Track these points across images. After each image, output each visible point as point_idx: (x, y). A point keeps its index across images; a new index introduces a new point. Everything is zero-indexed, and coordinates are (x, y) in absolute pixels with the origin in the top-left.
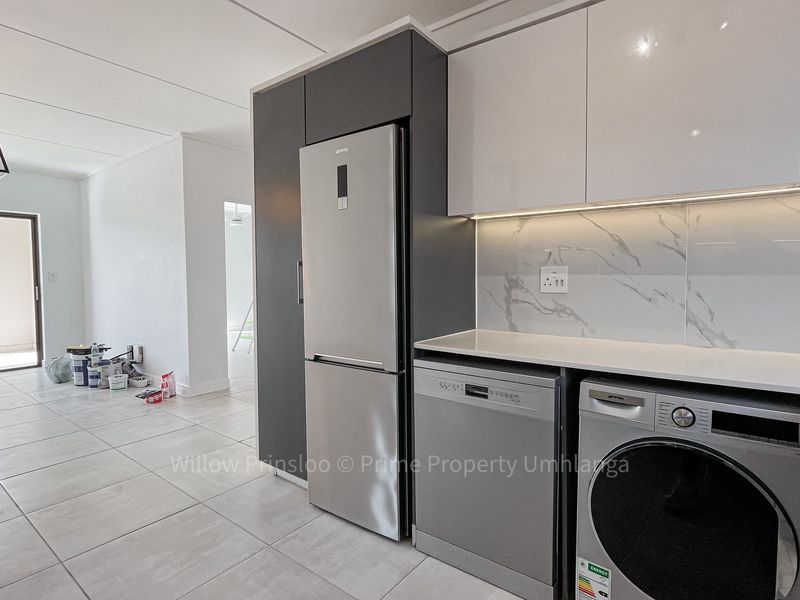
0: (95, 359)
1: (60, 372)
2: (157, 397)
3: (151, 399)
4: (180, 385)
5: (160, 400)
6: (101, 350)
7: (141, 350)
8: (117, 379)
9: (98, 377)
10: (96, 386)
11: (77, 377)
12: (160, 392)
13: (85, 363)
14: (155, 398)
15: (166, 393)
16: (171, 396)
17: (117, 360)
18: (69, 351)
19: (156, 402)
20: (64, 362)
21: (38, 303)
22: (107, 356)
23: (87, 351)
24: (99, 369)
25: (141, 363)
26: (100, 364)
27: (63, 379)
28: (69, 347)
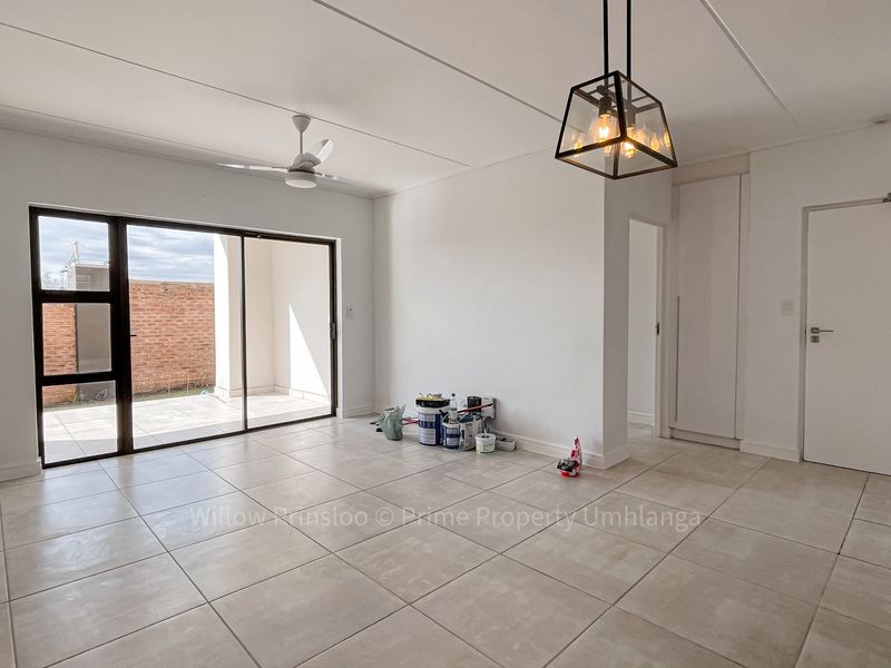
7: (494, 403)
8: (488, 441)
10: (454, 447)
11: (425, 435)
13: (439, 417)
21: (334, 342)
23: (442, 404)
24: (462, 426)
26: (461, 420)
28: (419, 397)
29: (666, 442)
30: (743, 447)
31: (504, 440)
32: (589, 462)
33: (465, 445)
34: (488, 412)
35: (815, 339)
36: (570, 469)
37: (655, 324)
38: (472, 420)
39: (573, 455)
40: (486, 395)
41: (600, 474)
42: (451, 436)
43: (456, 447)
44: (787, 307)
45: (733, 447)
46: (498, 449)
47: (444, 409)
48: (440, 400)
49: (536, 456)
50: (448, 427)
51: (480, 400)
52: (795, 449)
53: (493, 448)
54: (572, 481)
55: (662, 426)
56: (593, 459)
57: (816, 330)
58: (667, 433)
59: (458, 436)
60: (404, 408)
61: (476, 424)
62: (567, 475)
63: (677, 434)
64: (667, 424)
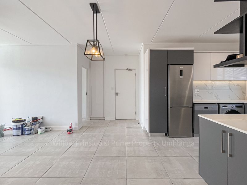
0: (29, 123)
11: (18, 132)
13: (22, 125)
28: (13, 120)
29: (90, 121)
30: (105, 119)
31: (47, 128)
32: (74, 129)
33: (34, 132)
34: (41, 121)
35: (117, 95)
36: (70, 131)
37: (86, 93)
38: (36, 124)
39: (70, 128)
40: (39, 116)
41: (78, 131)
42: (28, 131)
43: (30, 134)
44: (112, 89)
45: (103, 119)
46: (46, 131)
47: (24, 122)
48: (21, 119)
49: (58, 131)
50: (27, 128)
51: (37, 118)
52: (115, 117)
53: (44, 131)
54: (71, 134)
55: (88, 117)
56: (75, 128)
57: (117, 93)
58: (89, 119)
59: (31, 130)
60: (4, 125)
61: (38, 125)
62: (70, 133)
63: (91, 119)
64: (89, 117)
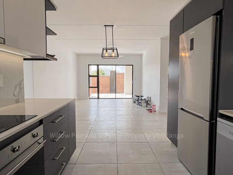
0: (140, 99)
1: (134, 101)
2: (151, 111)
3: (149, 111)
4: (157, 109)
5: (152, 112)
6: (142, 97)
7: (150, 97)
8: (144, 104)
9: (140, 103)
10: (140, 105)
11: (137, 102)
12: (152, 110)
13: (138, 99)
14: (150, 111)
15: (153, 110)
16: (155, 111)
17: (145, 99)
18: (136, 96)
19: (150, 112)
20: (135, 98)
21: (133, 84)
22: (143, 98)
23: (139, 96)
24: (141, 101)
25: (150, 101)
26: (141, 100)
27: (135, 102)
38: (143, 100)
